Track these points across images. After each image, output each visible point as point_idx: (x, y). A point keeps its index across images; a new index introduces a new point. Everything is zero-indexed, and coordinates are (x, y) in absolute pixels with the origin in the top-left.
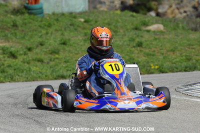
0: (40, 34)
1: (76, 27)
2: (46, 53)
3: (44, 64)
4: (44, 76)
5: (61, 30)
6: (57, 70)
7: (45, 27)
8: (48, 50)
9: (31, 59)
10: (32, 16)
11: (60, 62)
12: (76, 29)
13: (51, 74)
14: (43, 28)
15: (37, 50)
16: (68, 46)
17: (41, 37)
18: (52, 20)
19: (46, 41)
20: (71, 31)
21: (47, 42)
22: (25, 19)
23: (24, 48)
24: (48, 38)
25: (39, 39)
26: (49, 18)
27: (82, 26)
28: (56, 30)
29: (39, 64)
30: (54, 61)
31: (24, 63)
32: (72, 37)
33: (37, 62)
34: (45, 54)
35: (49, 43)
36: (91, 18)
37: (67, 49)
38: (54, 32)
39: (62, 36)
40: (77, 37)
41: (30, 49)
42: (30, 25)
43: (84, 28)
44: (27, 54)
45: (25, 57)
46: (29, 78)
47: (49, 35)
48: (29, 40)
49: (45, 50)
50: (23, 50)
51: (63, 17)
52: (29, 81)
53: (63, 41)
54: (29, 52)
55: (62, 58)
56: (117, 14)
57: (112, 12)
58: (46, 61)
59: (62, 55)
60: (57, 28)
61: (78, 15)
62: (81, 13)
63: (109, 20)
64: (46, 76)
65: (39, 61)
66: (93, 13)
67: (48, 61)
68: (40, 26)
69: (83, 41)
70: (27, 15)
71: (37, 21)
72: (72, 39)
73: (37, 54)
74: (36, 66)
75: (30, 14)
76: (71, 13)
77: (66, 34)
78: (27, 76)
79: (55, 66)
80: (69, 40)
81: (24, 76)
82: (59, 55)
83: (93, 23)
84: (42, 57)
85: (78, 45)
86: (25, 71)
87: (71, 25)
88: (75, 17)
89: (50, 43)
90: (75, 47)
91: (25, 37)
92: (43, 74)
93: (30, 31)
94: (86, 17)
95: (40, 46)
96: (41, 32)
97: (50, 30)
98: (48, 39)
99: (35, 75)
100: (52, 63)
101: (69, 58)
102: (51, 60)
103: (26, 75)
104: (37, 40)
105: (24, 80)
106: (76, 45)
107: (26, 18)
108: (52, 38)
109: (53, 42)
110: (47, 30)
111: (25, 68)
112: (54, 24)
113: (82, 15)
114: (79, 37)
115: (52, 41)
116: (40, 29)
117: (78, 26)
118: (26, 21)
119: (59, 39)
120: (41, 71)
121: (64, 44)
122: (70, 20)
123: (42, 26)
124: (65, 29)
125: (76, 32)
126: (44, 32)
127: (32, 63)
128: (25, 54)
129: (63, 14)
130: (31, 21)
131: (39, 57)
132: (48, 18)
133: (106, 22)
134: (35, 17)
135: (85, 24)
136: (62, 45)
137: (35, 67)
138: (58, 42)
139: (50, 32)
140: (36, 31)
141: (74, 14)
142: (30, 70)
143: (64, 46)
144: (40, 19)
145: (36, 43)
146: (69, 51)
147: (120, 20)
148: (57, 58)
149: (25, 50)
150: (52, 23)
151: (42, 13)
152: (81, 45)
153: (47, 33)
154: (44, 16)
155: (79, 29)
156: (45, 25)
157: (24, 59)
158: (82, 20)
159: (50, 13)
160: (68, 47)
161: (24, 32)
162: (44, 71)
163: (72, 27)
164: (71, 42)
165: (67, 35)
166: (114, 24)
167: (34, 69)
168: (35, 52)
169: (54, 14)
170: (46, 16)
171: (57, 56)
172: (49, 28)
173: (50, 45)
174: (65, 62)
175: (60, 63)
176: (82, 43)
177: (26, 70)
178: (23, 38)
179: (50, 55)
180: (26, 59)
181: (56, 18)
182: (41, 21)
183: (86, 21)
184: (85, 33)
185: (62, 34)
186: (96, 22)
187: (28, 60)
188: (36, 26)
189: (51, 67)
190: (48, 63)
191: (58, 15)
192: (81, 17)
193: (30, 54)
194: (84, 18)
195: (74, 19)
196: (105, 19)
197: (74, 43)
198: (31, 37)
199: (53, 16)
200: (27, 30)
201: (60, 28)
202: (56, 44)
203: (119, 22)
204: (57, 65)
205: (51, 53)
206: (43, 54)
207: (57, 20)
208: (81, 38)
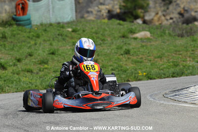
0: (29, 45)
1: (63, 37)
2: (35, 63)
3: (33, 74)
4: (34, 86)
5: (49, 40)
6: (46, 80)
7: (34, 38)
8: (37, 60)
9: (20, 69)
10: (20, 28)
11: (49, 71)
12: (64, 39)
13: (41, 84)
14: (32, 39)
15: (26, 61)
16: (56, 55)
17: (30, 47)
18: (40, 31)
19: (35, 51)
20: (59, 41)
21: (36, 53)
22: (14, 31)
23: (13, 59)
24: (37, 48)
25: (27, 50)
26: (38, 29)
27: (70, 35)
28: (44, 41)
29: (28, 74)
30: (43, 71)
31: (14, 74)
32: (60, 47)
33: (26, 73)
34: (34, 65)
35: (37, 54)
36: (79, 28)
37: (56, 58)
38: (42, 42)
39: (50, 46)
40: (65, 46)
41: (19, 60)
42: (19, 36)
43: (72, 38)
44: (17, 65)
45: (15, 68)
46: (19, 89)
47: (38, 45)
48: (18, 51)
49: (34, 60)
50: (12, 61)
51: (51, 27)
52: (19, 92)
53: (51, 51)
54: (18, 63)
55: (50, 68)
56: (104, 23)
57: (99, 21)
58: (35, 71)
59: (51, 65)
60: (45, 38)
61: (65, 25)
62: (68, 23)
63: (96, 29)
64: (36, 86)
65: (28, 71)
66: (81, 22)
67: (38, 71)
68: (29, 37)
69: (71, 51)
70: (15, 26)
71: (25, 32)
72: (61, 48)
73: (26, 64)
74: (26, 77)
75: (19, 25)
76: (59, 23)
77: (54, 44)
78: (17, 87)
79: (44, 76)
80: (58, 50)
81: (14, 87)
82: (48, 65)
83: (80, 32)
84: (32, 67)
85: (67, 54)
86: (15, 82)
87: (59, 35)
88: (63, 27)
89: (39, 53)
90: (64, 56)
91: (14, 48)
92: (32, 84)
93: (19, 42)
94: (74, 27)
95: (29, 57)
96: (29, 43)
97: (39, 41)
98: (37, 50)
99: (25, 85)
100: (41, 73)
101: (58, 68)
102: (40, 70)
103: (16, 85)
104: (26, 50)
105: (15, 90)
106: (64, 54)
107: (14, 29)
108: (40, 48)
109: (42, 52)
110: (35, 40)
111: (15, 79)
112: (42, 35)
113: (70, 25)
114: (68, 46)
115: (40, 52)
116: (29, 40)
117: (66, 36)
118: (15, 32)
119: (47, 50)
120: (30, 81)
121: (53, 53)
122: (58, 30)
123: (31, 37)
124: (53, 40)
125: (64, 42)
126: (32, 42)
127: (22, 73)
128: (15, 65)
129: (51, 25)
130: (19, 32)
131: (28, 67)
132: (36, 29)
133: (94, 30)
134: (24, 28)
135: (73, 33)
136: (51, 55)
137: (24, 78)
138: (47, 52)
139: (39, 43)
140: (24, 42)
141: (61, 24)
142: (20, 81)
143: (53, 56)
144: (28, 31)
145: (25, 54)
146: (58, 61)
147: (107, 29)
148: (46, 68)
149: (14, 61)
150: (40, 34)
151: (30, 24)
152: (70, 55)
153: (36, 44)
154: (32, 27)
155: (67, 39)
156: (34, 36)
157: (13, 70)
158: (70, 30)
159: (38, 24)
160: (57, 57)
161: (13, 44)
162: (33, 81)
163: (60, 37)
164: (60, 52)
165: (56, 45)
166: (101, 33)
167: (23, 79)
168: (24, 62)
169: (42, 25)
170: (34, 27)
171: (46, 66)
172: (37, 39)
173: (39, 55)
174: (54, 71)
175: (49, 73)
176: (70, 53)
177: (16, 80)
178: (12, 49)
179: (39, 66)
180: (16, 70)
181: (44, 28)
182: (30, 32)
183: (74, 31)
184: (73, 42)
185: (51, 44)
186: (84, 31)
187: (17, 70)
188: (24, 37)
189: (40, 77)
190: (37, 73)
191: (45, 25)
192: (69, 27)
193: (19, 65)
194: (72, 28)
195: (62, 29)
196: (92, 28)
197: (62, 53)
198: (20, 48)
199: (41, 27)
200: (16, 41)
201: (48, 39)
202: (45, 54)
203: (106, 31)
204: (47, 75)
205: (40, 64)
206: (33, 64)
207: (45, 30)
208: (69, 48)
